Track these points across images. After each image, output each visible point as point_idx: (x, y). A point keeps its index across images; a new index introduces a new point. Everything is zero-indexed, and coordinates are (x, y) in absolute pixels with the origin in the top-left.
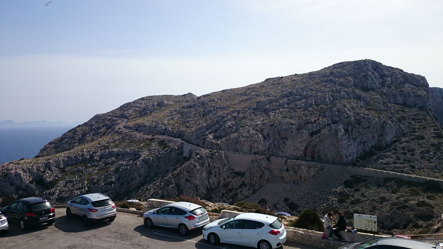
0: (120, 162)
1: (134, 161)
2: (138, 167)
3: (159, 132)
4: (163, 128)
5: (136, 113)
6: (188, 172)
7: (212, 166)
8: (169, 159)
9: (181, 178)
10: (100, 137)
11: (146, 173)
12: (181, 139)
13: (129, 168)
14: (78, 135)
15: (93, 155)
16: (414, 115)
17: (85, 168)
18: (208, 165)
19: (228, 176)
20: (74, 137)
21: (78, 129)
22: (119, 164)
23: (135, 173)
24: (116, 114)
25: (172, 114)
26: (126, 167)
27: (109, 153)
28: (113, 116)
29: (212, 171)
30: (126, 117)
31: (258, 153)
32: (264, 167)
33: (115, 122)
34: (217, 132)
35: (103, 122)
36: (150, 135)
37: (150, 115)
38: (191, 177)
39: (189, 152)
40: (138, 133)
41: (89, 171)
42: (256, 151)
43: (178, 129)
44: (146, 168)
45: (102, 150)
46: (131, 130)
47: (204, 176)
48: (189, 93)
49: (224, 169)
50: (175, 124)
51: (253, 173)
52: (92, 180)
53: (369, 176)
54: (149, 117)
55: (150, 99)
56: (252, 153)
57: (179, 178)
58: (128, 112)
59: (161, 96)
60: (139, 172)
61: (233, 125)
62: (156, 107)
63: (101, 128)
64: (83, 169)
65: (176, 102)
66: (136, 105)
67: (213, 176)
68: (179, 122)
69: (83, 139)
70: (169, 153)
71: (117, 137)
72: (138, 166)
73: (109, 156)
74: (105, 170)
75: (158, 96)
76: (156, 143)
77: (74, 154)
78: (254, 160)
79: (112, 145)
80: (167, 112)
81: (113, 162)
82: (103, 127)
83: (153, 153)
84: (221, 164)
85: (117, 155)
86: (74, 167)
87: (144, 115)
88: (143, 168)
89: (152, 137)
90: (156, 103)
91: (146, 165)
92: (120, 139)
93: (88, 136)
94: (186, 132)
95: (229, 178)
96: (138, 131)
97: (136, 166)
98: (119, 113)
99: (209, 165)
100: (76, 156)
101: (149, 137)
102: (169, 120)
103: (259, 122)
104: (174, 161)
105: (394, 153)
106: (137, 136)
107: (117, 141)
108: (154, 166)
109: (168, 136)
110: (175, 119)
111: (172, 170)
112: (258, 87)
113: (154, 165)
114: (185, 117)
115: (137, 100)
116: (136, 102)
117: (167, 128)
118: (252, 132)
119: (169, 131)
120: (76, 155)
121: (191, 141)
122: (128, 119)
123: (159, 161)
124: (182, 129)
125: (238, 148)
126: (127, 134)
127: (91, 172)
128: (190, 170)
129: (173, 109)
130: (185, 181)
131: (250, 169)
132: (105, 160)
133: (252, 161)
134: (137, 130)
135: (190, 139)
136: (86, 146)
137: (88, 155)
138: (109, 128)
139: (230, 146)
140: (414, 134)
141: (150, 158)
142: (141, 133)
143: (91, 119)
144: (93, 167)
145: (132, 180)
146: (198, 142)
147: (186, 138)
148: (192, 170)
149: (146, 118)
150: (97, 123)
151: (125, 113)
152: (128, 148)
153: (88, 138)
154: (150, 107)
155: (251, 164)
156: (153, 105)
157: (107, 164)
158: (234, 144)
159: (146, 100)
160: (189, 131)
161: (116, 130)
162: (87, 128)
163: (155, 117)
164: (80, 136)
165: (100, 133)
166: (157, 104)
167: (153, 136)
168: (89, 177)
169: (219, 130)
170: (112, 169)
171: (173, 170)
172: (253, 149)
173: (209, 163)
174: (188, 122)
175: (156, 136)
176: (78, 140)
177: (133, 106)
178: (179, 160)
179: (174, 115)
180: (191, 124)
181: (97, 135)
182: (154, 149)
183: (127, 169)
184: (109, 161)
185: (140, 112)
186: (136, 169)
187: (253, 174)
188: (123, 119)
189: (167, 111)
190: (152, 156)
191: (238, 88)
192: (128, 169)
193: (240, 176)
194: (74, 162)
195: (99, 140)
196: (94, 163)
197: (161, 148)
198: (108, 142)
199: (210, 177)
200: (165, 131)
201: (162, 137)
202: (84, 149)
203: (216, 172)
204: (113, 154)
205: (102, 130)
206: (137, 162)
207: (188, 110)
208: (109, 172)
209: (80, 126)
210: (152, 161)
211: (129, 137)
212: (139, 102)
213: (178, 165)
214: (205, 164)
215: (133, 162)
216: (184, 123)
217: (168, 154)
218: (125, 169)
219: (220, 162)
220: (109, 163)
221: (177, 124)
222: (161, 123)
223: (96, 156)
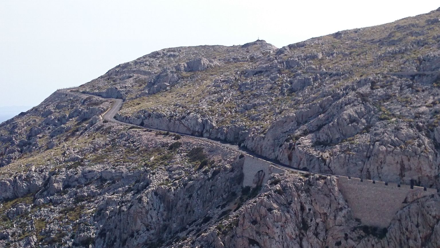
0: (107, 196)
1: (137, 193)
2: (144, 207)
3: (189, 129)
4: (200, 120)
5: (141, 86)
6: (254, 222)
7: (310, 210)
8: (210, 191)
9: (238, 236)
10: (66, 140)
11: (162, 222)
12: (239, 145)
13: (124, 208)
14: (20, 134)
15: (49, 178)
17: (33, 207)
18: (299, 208)
19: (346, 235)
20: (11, 139)
21: (19, 121)
22: (103, 199)
23: (139, 221)
24: (99, 88)
25: (219, 89)
26: (120, 207)
27: (84, 176)
28: (93, 94)
29: (309, 221)
30: (119, 96)
31: (420, 182)
32: (434, 217)
33: (97, 107)
34: (321, 131)
35: (72, 107)
36: (171, 135)
37: (170, 92)
38: (260, 235)
39: (256, 176)
40: (145, 131)
41: (41, 215)
42: (415, 178)
43: (232, 123)
44: (161, 210)
45: (69, 168)
46: (130, 125)
47: (290, 234)
48: (258, 40)
49: (338, 218)
50: (226, 113)
51: (407, 229)
52: (47, 233)
54: (169, 96)
55: (170, 56)
56: (403, 183)
57: (233, 237)
58: (124, 85)
59: (196, 47)
60: (146, 219)
61: (361, 115)
62: (184, 74)
63: (68, 120)
64: (29, 210)
65: (228, 62)
66: (142, 69)
67: (310, 234)
68: (233, 108)
69: (30, 144)
70: (211, 178)
71: (100, 140)
72: (145, 204)
73: (83, 181)
74: (75, 211)
75: (189, 47)
76: (182, 154)
77: (11, 176)
78: (409, 200)
79: (91, 156)
80: (208, 84)
81: (93, 195)
82: (71, 117)
83: (176, 176)
84: (330, 206)
85: (102, 180)
86: (10, 203)
87: (158, 91)
88: (155, 210)
89: (176, 141)
90: (183, 65)
91: (161, 204)
92: (108, 145)
93: (40, 138)
94: (250, 130)
95: (349, 241)
96: (146, 127)
97: (140, 205)
98: (105, 86)
99: (302, 209)
100: (15, 181)
101: (169, 142)
102: (211, 103)
103: (423, 109)
104: (222, 196)
106: (144, 137)
107: (100, 148)
108: (178, 206)
109: (209, 138)
110: (225, 100)
111: (217, 217)
112: (422, 22)
113: (180, 203)
114: (249, 96)
115: (144, 57)
116: (140, 62)
117: (206, 121)
118: (405, 131)
119: (213, 127)
120: (15, 177)
121: (261, 152)
122: (124, 100)
123: (190, 197)
124: (242, 122)
125: (370, 170)
126: (122, 134)
127: (45, 216)
128: (259, 218)
129: (221, 78)
130: (246, 243)
131: (399, 220)
132: (74, 189)
133: (405, 202)
134: (142, 124)
135: (259, 146)
136: (35, 158)
137: (39, 179)
138: (85, 120)
139: (352, 166)
141: (170, 188)
142: (151, 131)
143: (46, 100)
144: (50, 205)
145: (132, 236)
146: (277, 153)
147: (249, 144)
148: (264, 217)
149: (162, 99)
150: (59, 109)
151: (118, 87)
152: (123, 165)
153: (41, 142)
154: (172, 72)
155: (402, 209)
156: (178, 69)
157: (79, 199)
158: (362, 161)
159: (162, 57)
160: (257, 127)
161: (99, 124)
162: (37, 120)
163: (182, 95)
164: (24, 138)
165: (66, 131)
166: (186, 65)
167: (178, 138)
168: (41, 228)
169: (326, 127)
170: (90, 210)
171: (220, 217)
172: (407, 173)
173: (301, 203)
174: (254, 106)
175: (183, 139)
176: (18, 146)
177: (134, 71)
178: (234, 194)
179: (224, 90)
180: (259, 111)
181: (58, 136)
182: (179, 168)
183: (120, 211)
184: (84, 192)
185: (151, 85)
186: (139, 213)
187: (407, 233)
188: (113, 100)
189: (208, 82)
190: (175, 184)
191: (373, 28)
192: (124, 211)
193: (375, 235)
194: (9, 194)
195: (64, 147)
196: (51, 197)
197: (193, 167)
198: (82, 152)
199: (303, 235)
200: (204, 128)
201: (195, 142)
202: (31, 165)
203: (318, 224)
204: (92, 178)
205: (69, 124)
206: (141, 197)
207: (255, 79)
208: (83, 218)
209: (22, 114)
210: (174, 195)
211: (125, 141)
212: (148, 63)
213: (232, 206)
214: (292, 205)
215: (133, 195)
216: (246, 108)
217: (209, 179)
218: (118, 212)
219: (327, 201)
220: (84, 196)
221: (231, 112)
222: (195, 110)
223: (58, 182)
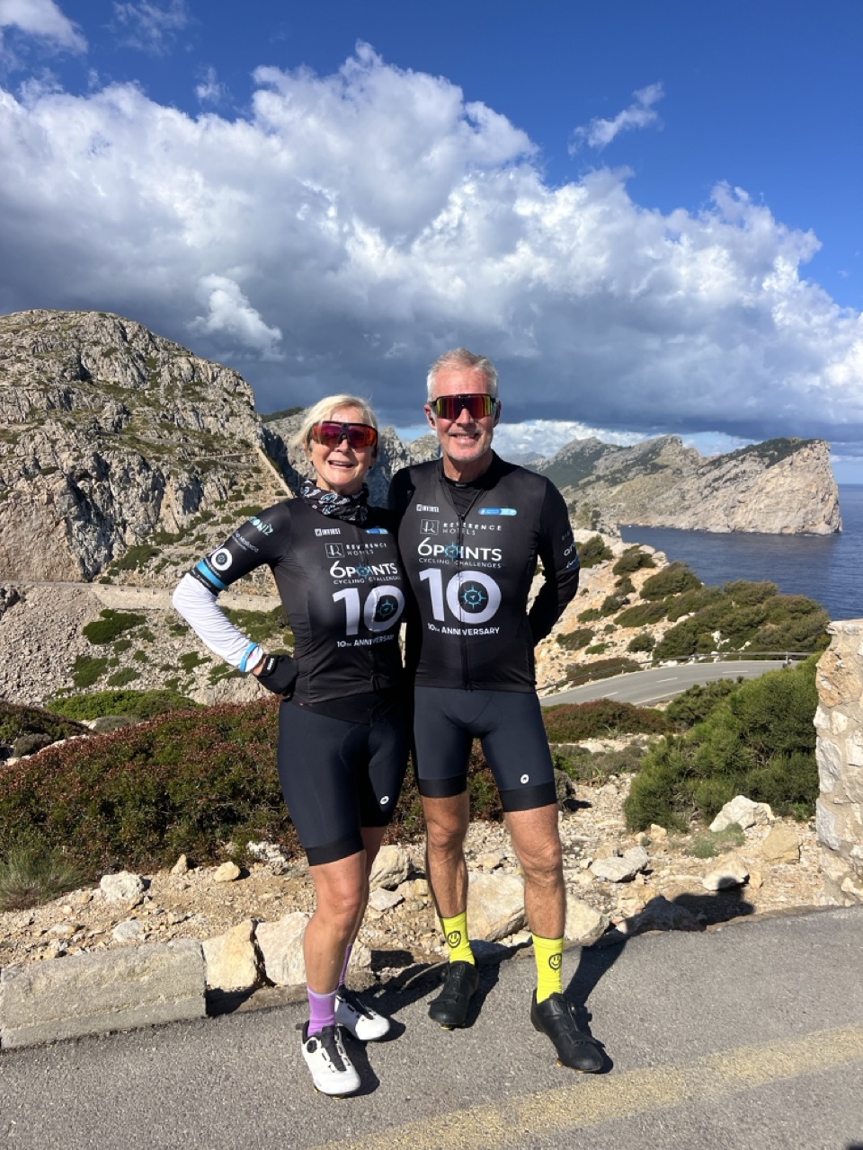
16: (233, 459)
53: (149, 607)
105: (200, 548)
140: (240, 502)
